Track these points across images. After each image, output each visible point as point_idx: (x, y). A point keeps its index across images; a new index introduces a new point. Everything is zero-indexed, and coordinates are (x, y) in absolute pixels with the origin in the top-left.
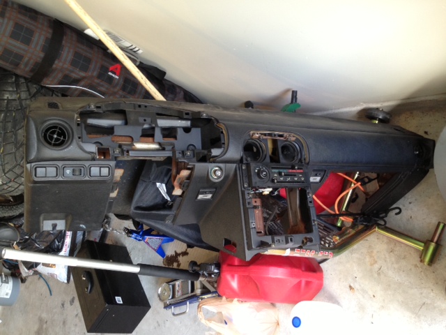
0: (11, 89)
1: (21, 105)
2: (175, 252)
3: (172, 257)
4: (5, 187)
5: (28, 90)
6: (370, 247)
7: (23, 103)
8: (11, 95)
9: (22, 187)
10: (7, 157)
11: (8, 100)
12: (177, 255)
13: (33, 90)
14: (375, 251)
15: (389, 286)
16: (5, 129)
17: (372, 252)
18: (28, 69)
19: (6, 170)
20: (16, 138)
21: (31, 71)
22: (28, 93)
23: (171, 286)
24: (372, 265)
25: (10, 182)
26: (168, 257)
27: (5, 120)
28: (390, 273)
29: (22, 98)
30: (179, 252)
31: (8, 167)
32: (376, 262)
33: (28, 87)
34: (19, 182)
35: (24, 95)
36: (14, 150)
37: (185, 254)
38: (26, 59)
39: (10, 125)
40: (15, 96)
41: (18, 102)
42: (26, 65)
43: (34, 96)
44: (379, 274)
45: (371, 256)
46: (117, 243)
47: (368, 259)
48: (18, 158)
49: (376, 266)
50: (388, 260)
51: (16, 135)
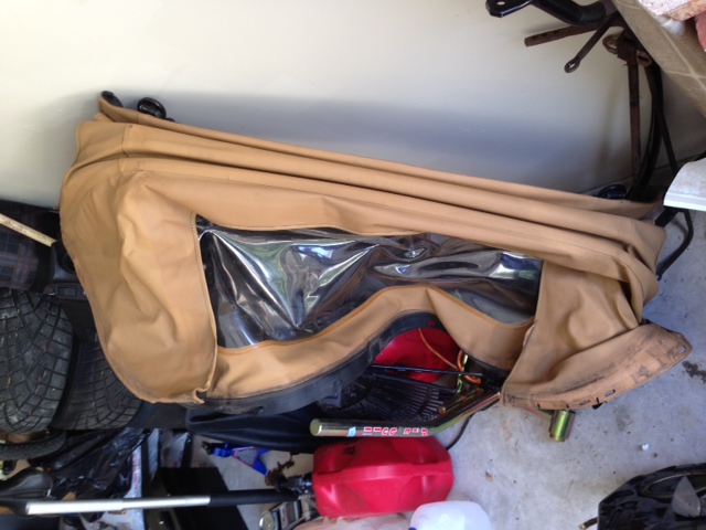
0: (8, 305)
1: (24, 322)
2: (278, 463)
3: (275, 471)
4: (24, 424)
5: (30, 301)
6: (502, 415)
7: (26, 318)
8: (10, 312)
9: (44, 420)
10: (16, 388)
11: (7, 319)
12: (281, 467)
13: (36, 300)
14: (508, 420)
15: (530, 464)
16: (8, 355)
17: (505, 422)
18: (22, 281)
19: (20, 404)
20: (24, 364)
21: (28, 281)
22: (30, 306)
23: (275, 514)
24: (507, 440)
25: (28, 416)
26: (269, 472)
27: (7, 345)
28: (529, 447)
29: (24, 313)
30: (282, 462)
31: (20, 400)
32: (511, 435)
33: (29, 298)
34: (39, 414)
35: (25, 309)
36: (23, 378)
37: (290, 464)
38: (18, 271)
39: (13, 349)
40: (14, 313)
41: (19, 320)
42: (20, 276)
43: (38, 306)
44: (516, 450)
45: (505, 428)
46: (205, 464)
47: (501, 433)
48: (30, 387)
49: (512, 440)
50: (524, 430)
51: (23, 359)
